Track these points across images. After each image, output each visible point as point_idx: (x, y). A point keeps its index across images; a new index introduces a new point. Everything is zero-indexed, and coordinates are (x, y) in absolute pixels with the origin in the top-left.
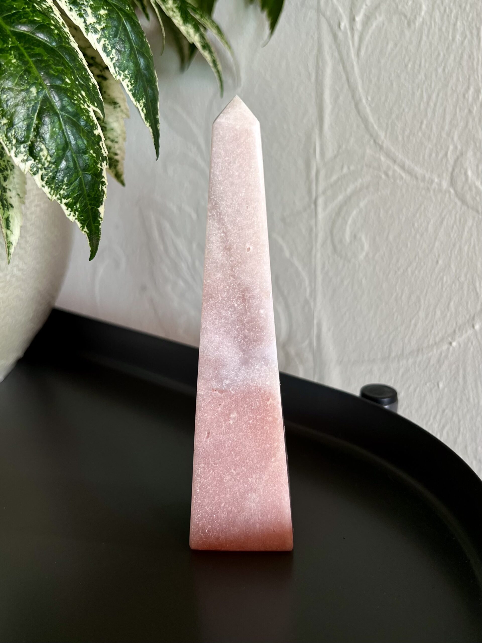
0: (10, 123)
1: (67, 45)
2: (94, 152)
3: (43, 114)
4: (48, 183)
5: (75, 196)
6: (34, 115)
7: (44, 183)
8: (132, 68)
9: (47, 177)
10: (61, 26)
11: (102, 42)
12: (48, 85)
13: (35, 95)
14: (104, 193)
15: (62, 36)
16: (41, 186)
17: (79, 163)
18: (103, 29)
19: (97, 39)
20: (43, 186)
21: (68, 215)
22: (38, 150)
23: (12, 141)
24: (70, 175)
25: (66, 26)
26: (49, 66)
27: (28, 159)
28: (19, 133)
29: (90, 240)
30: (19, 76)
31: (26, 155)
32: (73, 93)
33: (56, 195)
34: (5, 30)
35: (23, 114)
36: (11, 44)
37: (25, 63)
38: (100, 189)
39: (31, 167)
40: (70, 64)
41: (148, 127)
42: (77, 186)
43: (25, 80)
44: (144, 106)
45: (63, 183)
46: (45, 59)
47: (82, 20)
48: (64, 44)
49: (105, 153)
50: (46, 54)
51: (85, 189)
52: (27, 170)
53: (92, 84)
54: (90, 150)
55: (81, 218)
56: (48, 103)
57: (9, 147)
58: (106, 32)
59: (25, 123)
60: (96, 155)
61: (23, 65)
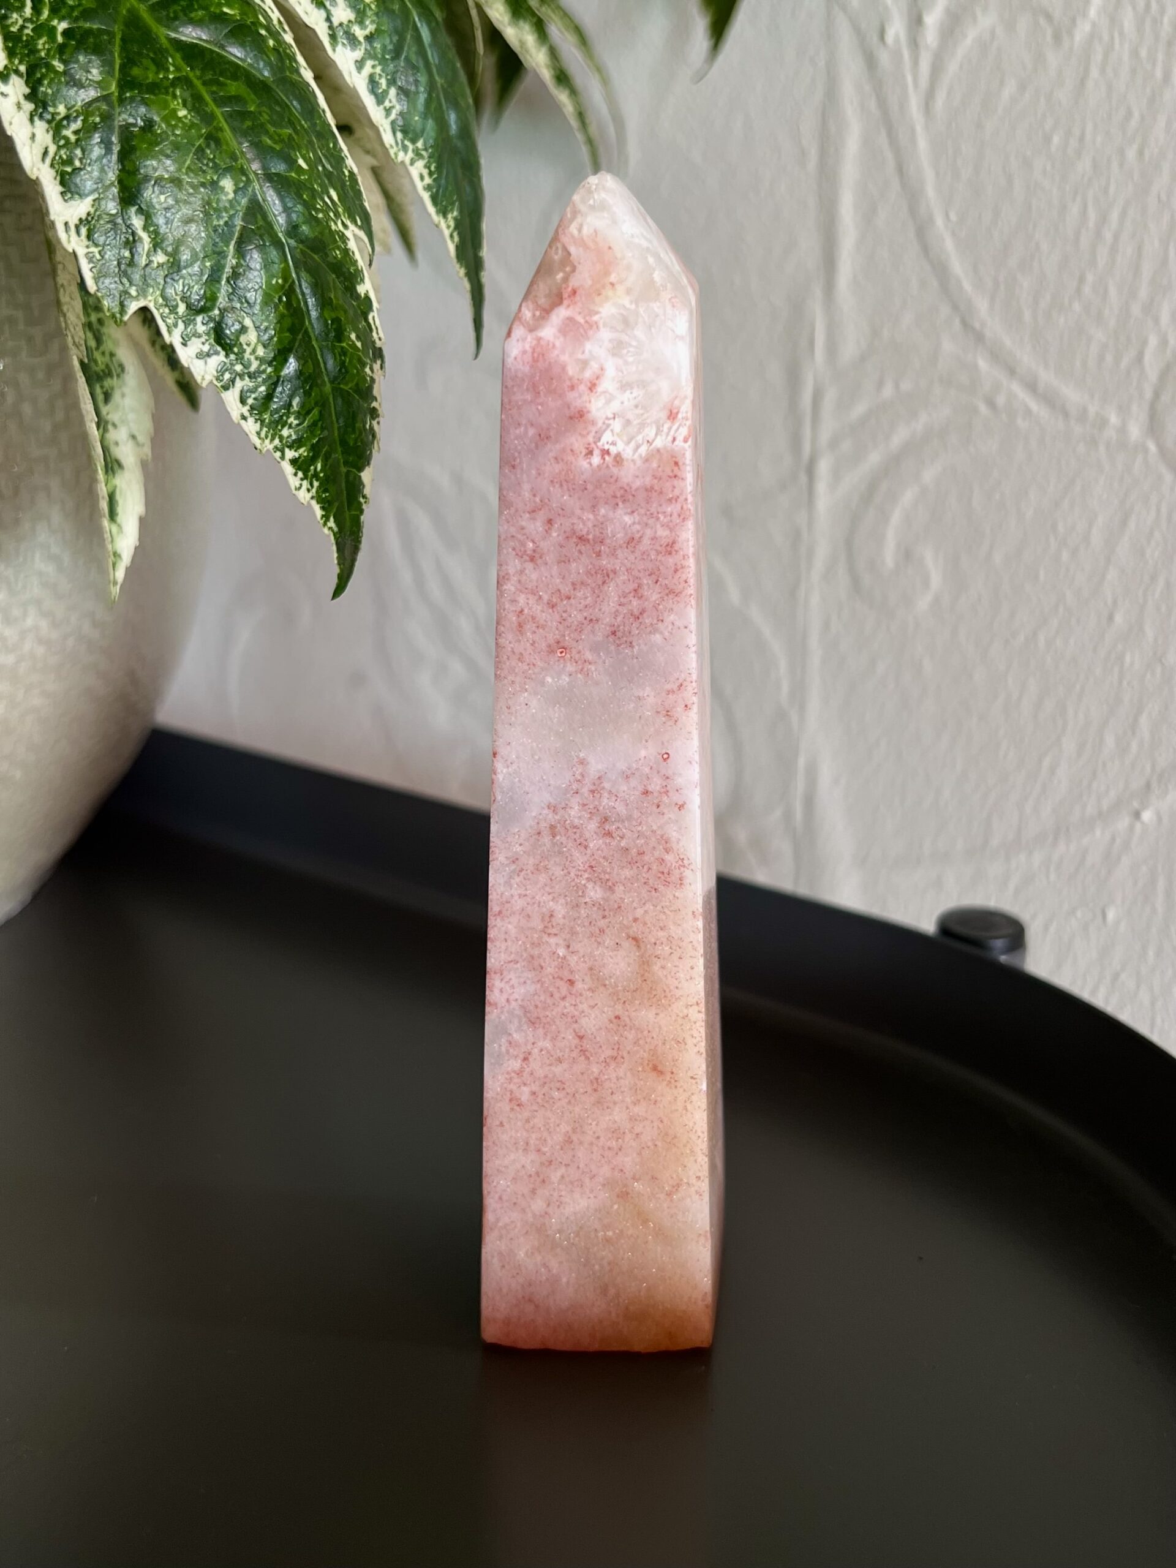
0: (173, 263)
1: (295, 77)
2: (358, 337)
3: (250, 242)
4: (255, 410)
5: (315, 441)
6: (228, 246)
7: (245, 410)
8: (433, 134)
9: (253, 396)
10: (277, 27)
11: (368, 69)
12: (259, 172)
13: (231, 196)
14: (374, 436)
15: (283, 54)
16: (240, 418)
17: (325, 364)
18: (369, 38)
19: (356, 61)
20: (244, 418)
21: (296, 489)
22: (236, 330)
23: (177, 306)
24: (304, 392)
25: (286, 28)
26: (262, 125)
27: (212, 352)
28: (193, 287)
29: (338, 550)
30: (194, 150)
31: (207, 340)
32: (314, 194)
33: (272, 440)
34: (158, 37)
35: (202, 242)
36: (173, 72)
37: (208, 118)
38: (368, 427)
39: (217, 372)
40: (303, 122)
41: (461, 278)
42: (320, 420)
43: (209, 159)
44: (456, 228)
45: (289, 410)
46: (252, 109)
47: (323, 14)
48: (288, 73)
49: (380, 339)
50: (253, 96)
51: (336, 426)
52: (208, 378)
53: (349, 171)
54: (350, 333)
55: (324, 496)
56: (259, 217)
57: (169, 321)
58: (378, 45)
59: (208, 264)
60: (362, 345)
61: (202, 125)
